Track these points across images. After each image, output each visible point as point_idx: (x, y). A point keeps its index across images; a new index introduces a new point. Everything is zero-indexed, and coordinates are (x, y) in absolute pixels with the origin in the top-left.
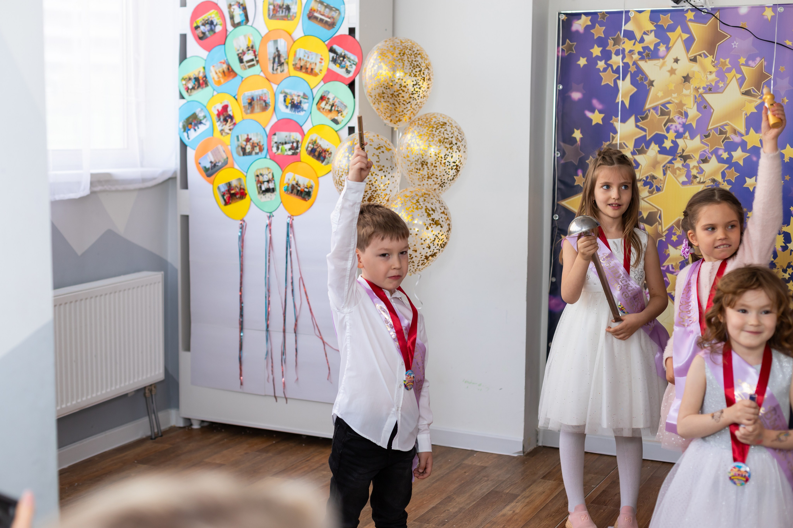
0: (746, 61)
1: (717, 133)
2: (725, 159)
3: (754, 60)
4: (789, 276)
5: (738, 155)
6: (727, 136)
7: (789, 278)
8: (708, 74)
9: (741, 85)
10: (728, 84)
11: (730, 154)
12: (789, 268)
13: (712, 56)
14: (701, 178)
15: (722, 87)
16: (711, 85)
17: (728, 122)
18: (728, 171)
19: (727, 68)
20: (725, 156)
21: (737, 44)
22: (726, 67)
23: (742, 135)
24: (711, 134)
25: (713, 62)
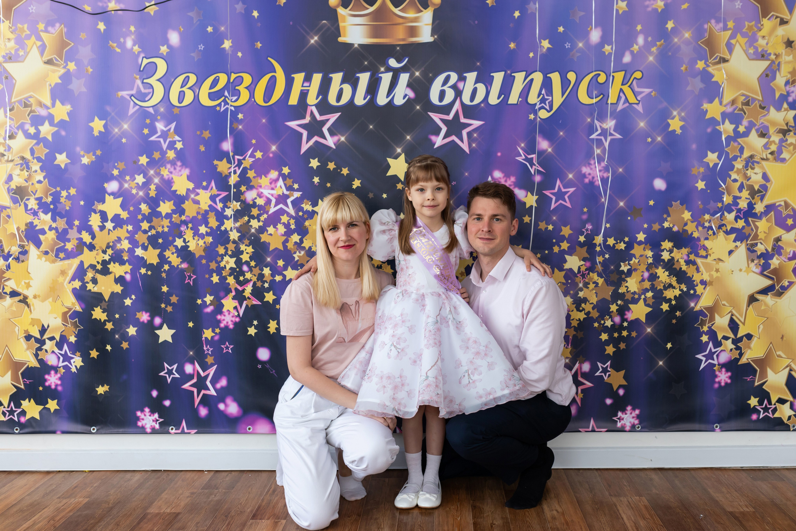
0: (46, 27)
1: (22, 106)
2: (32, 134)
3: (53, 26)
4: (110, 257)
5: (46, 130)
6: (33, 109)
7: (109, 259)
8: (7, 41)
9: (42, 54)
10: (29, 52)
11: (37, 129)
12: (109, 248)
13: (8, 21)
14: (9, 156)
15: (22, 55)
16: (11, 53)
17: (32, 93)
18: (36, 147)
19: (26, 35)
20: (32, 130)
21: (34, 8)
22: (24, 34)
23: (47, 108)
24: (15, 107)
25: (10, 27)
